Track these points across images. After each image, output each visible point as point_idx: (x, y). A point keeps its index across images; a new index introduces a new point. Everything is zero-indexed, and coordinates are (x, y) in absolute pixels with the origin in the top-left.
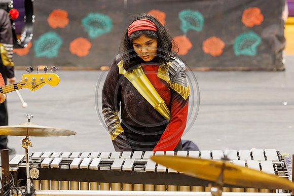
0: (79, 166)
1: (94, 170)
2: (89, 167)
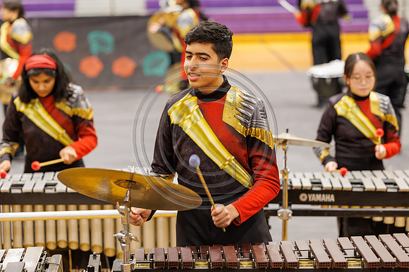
1: (5, 194)
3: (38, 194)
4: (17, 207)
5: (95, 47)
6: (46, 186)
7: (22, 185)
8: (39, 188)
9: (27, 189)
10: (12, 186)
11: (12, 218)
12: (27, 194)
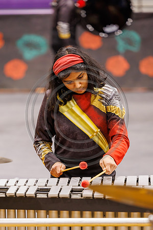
0: (15, 193)
1: (31, 198)
2: (25, 195)
3: (64, 199)
4: (43, 212)
5: (121, 46)
6: (72, 191)
7: (48, 190)
8: (65, 193)
9: (53, 193)
10: (38, 191)
11: (37, 224)
12: (53, 199)
